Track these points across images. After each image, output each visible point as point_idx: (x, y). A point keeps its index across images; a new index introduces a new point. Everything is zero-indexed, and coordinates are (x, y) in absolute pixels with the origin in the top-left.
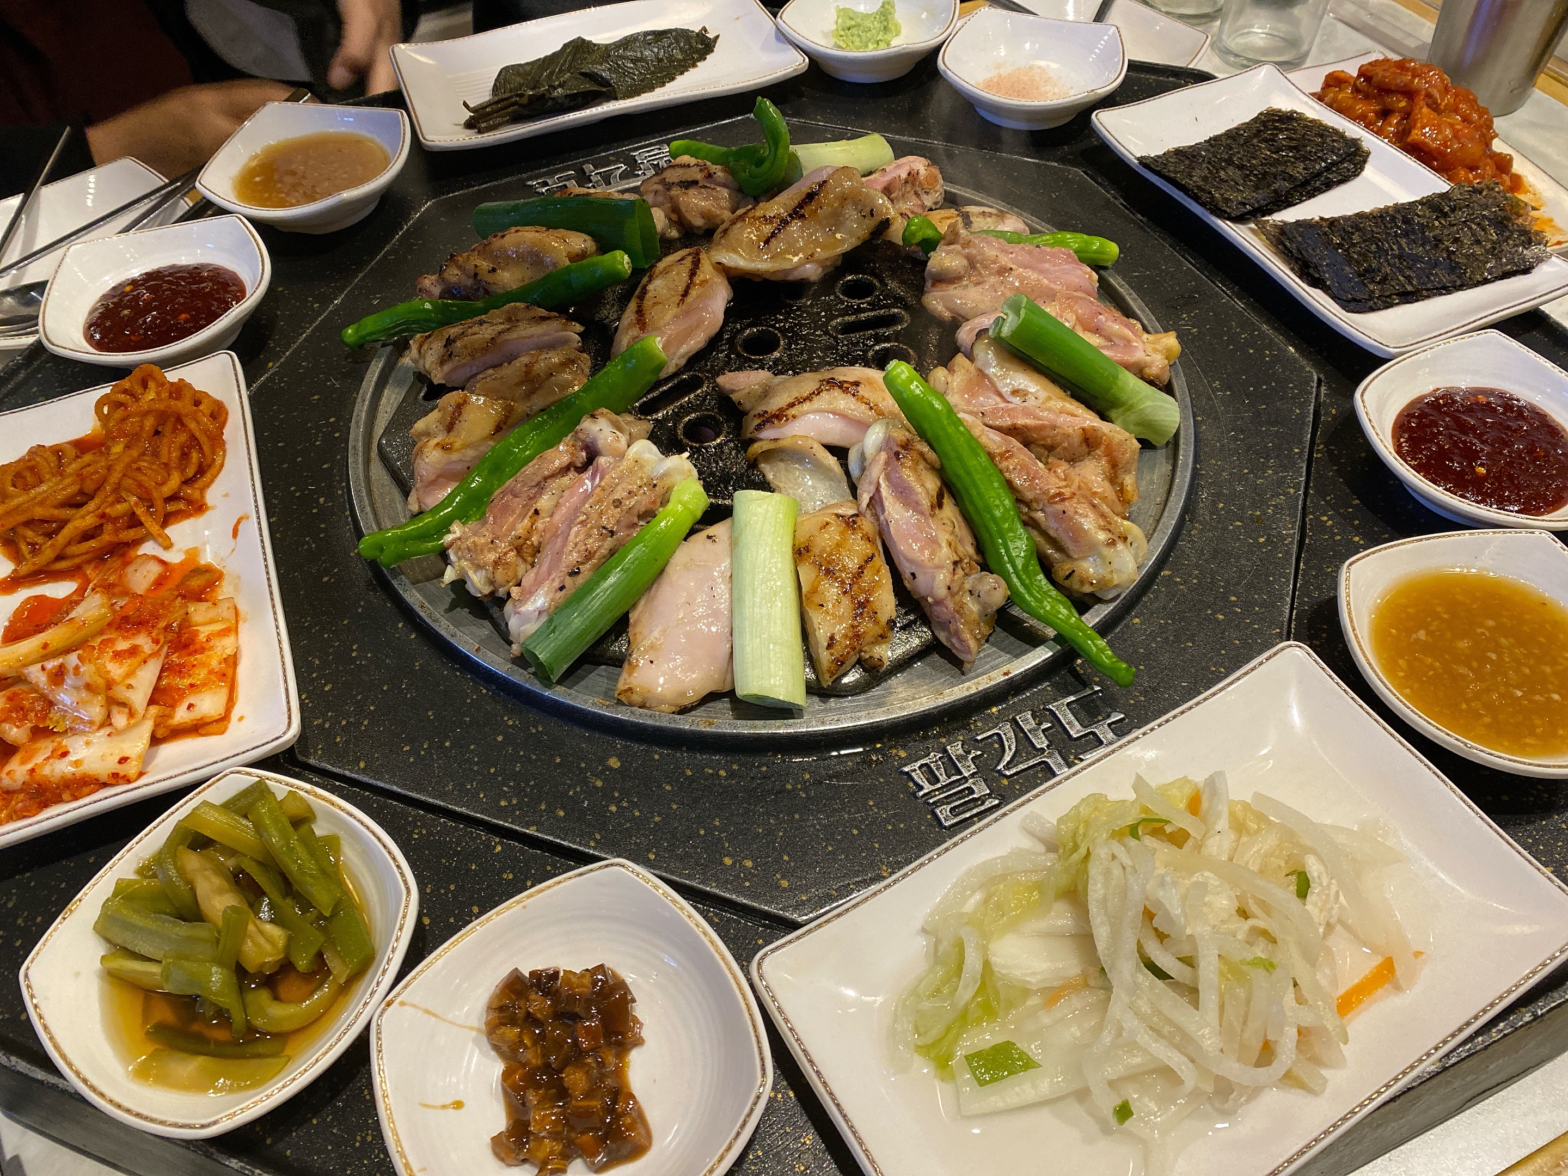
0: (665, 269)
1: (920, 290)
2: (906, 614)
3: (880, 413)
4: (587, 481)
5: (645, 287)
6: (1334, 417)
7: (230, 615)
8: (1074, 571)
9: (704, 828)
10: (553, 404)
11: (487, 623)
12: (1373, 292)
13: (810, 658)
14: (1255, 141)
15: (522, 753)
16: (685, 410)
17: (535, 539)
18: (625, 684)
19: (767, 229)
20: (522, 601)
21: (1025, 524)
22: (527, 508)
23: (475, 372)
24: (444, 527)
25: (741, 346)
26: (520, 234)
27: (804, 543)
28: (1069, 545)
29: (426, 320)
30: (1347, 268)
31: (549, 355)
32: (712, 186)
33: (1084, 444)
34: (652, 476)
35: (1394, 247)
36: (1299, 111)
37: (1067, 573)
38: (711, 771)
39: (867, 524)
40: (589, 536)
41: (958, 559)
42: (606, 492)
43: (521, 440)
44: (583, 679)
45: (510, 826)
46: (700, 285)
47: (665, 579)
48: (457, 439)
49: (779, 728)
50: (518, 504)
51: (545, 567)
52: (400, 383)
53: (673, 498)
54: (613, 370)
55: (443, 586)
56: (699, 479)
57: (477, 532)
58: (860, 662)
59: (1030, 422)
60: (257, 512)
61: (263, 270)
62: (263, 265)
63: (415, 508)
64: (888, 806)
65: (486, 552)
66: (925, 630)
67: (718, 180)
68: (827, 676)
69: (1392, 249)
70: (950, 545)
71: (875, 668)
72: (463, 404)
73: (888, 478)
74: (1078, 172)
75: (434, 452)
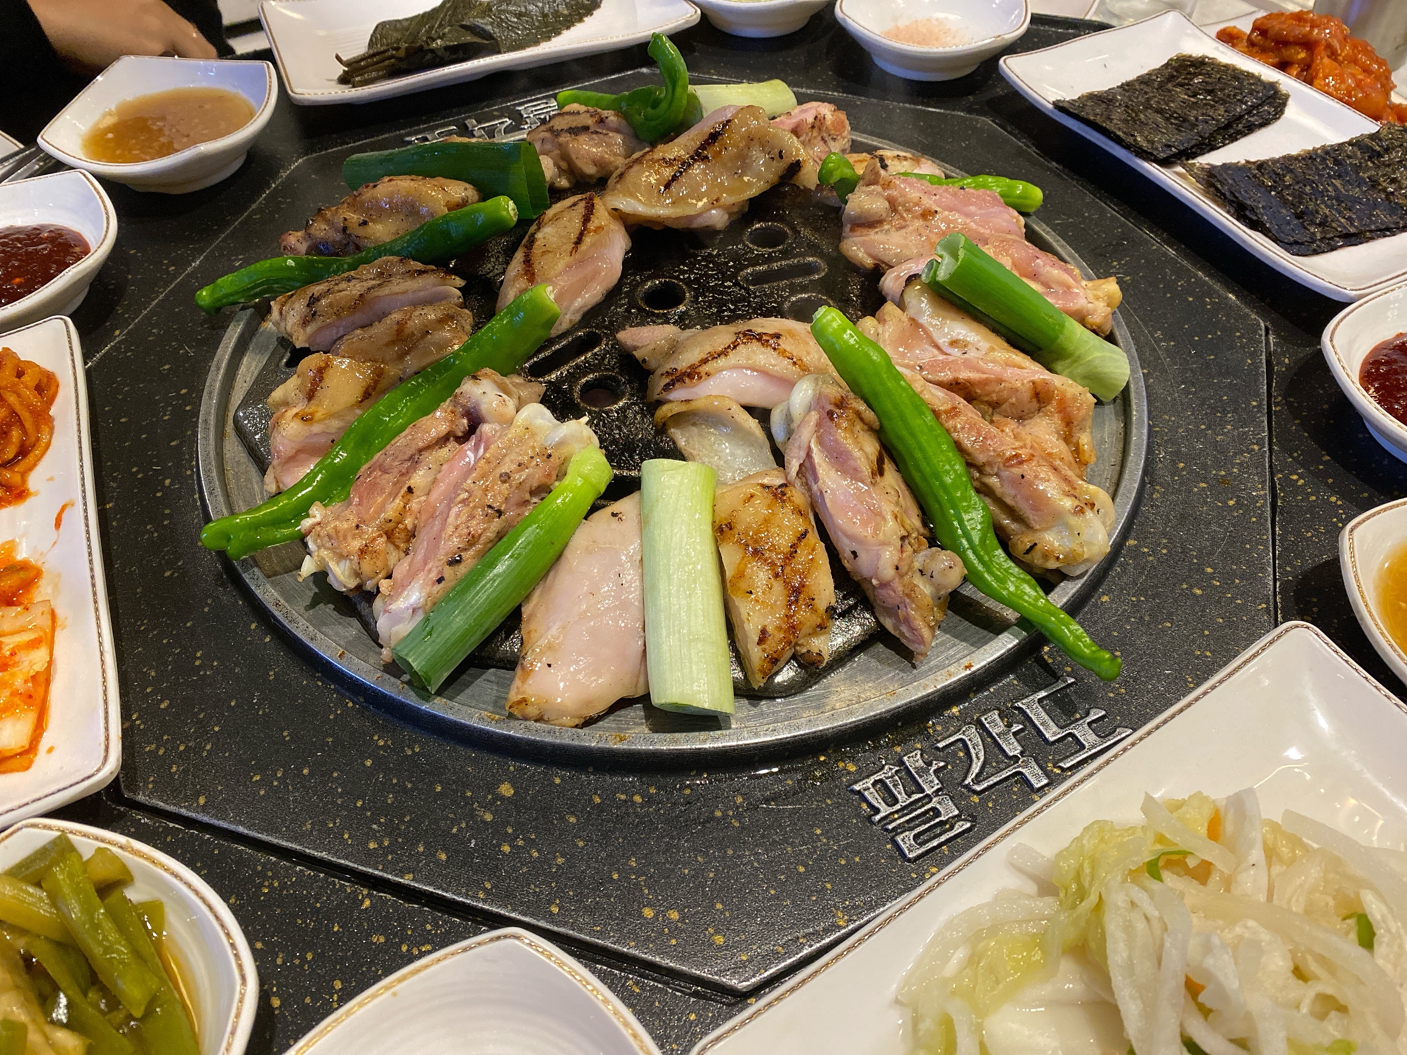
0: (555, 215)
1: (838, 238)
2: (845, 598)
3: (805, 369)
4: (469, 453)
5: (533, 235)
6: (1288, 367)
7: (46, 622)
8: (1035, 544)
9: (618, 871)
10: (428, 366)
11: (355, 622)
12: (1314, 234)
13: (739, 657)
14: (1170, 86)
15: (395, 781)
16: (583, 371)
17: (409, 522)
18: (517, 693)
19: (668, 173)
20: (392, 597)
21: (978, 491)
22: (399, 486)
23: (341, 333)
24: (302, 511)
25: (642, 299)
26: (394, 183)
27: (726, 519)
28: (1030, 515)
29: (289, 279)
30: (1284, 211)
31: (425, 311)
32: (604, 132)
33: (1035, 400)
34: (547, 444)
35: (1329, 188)
36: (1211, 56)
37: (1028, 547)
38: (623, 797)
39: (797, 495)
40: (472, 517)
41: (906, 534)
42: (492, 465)
43: (392, 408)
44: (468, 686)
45: (381, 874)
46: (595, 231)
47: (564, 565)
48: (320, 409)
49: (705, 741)
50: (387, 481)
51: (420, 557)
52: (261, 350)
53: (571, 469)
54: (498, 324)
55: (300, 580)
56: (601, 447)
57: (339, 516)
58: (794, 657)
59: (973, 376)
60: (84, 498)
61: (108, 228)
62: (108, 223)
63: (272, 488)
64: (839, 835)
65: (349, 539)
66: (868, 616)
67: (611, 125)
68: (759, 676)
69: (1328, 191)
70: (896, 517)
71: (813, 664)
72: (324, 368)
73: (820, 442)
74: (987, 121)
75: (292, 424)
